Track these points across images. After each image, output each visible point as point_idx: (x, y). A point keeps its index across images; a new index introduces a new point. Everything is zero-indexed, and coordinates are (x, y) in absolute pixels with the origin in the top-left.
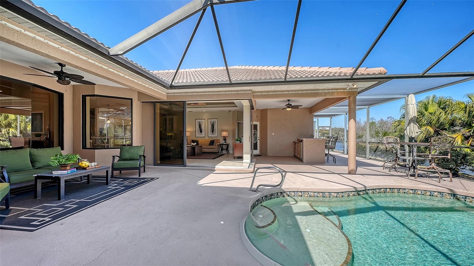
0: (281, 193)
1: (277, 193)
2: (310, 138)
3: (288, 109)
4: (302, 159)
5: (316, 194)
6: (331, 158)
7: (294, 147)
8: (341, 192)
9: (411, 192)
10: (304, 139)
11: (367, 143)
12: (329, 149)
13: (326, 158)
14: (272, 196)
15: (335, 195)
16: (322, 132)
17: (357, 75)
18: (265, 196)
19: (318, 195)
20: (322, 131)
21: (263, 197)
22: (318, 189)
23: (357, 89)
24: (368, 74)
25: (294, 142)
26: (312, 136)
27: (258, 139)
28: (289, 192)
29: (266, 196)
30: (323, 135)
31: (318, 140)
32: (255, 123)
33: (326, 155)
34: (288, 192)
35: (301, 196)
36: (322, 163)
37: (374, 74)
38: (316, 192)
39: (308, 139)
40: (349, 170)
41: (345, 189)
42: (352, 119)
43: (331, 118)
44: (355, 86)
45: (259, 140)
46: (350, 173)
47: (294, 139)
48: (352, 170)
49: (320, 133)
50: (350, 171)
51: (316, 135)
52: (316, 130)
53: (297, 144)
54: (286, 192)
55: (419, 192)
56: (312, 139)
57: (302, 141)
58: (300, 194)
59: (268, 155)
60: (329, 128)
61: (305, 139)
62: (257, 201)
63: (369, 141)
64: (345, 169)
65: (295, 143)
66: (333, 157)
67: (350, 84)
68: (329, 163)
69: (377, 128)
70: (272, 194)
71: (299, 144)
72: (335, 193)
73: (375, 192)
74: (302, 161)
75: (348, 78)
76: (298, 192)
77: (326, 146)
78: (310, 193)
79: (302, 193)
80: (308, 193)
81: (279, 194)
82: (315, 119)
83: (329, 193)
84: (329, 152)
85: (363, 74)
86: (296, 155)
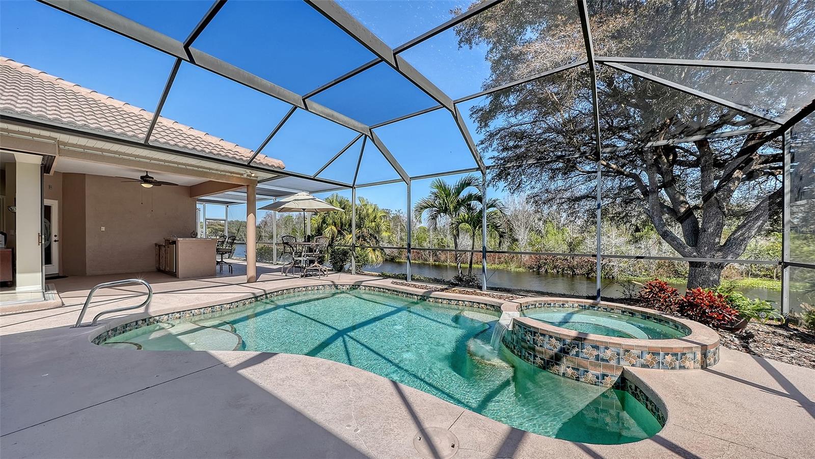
0: (142, 320)
1: (137, 322)
2: (189, 237)
3: (144, 185)
4: (176, 272)
5: (202, 311)
6: (225, 267)
7: (157, 255)
8: (236, 302)
9: (304, 289)
10: (179, 239)
11: (274, 244)
12: (222, 254)
13: (218, 267)
14: (127, 327)
15: (228, 306)
16: (213, 228)
17: (255, 162)
18: (112, 330)
19: (205, 312)
20: (212, 225)
21: (109, 331)
22: (204, 304)
23: (257, 177)
24: (267, 165)
25: (156, 245)
26: (194, 235)
27: (54, 238)
28: (159, 316)
29: (115, 330)
30: (215, 232)
31: (205, 241)
32: (47, 202)
33: (218, 263)
34: (157, 316)
35: (180, 318)
36: (212, 275)
37: (273, 166)
38: (202, 308)
39: (187, 239)
40: (248, 278)
41: (240, 297)
42: (252, 214)
43: (228, 206)
44: (253, 175)
45: (55, 241)
46: (248, 282)
47: (160, 239)
48: (252, 277)
49: (210, 229)
50: (250, 279)
51: (202, 232)
52: (201, 222)
53: (163, 249)
54: (153, 317)
55: (310, 289)
56: (194, 239)
57: (174, 242)
58: (178, 315)
59: (88, 273)
60: (224, 222)
61: (182, 239)
62: (97, 338)
63: (276, 242)
64: (244, 278)
65: (160, 246)
66: (229, 265)
67: (248, 171)
68: (222, 274)
69: (294, 225)
70: (126, 325)
71: (168, 247)
72: (228, 304)
73: (273, 296)
74: (176, 276)
75: (244, 163)
76: (174, 313)
77: (217, 249)
78: (193, 311)
79: (180, 314)
80: (190, 312)
81: (140, 323)
82: (199, 206)
83: (220, 306)
84: (222, 260)
85: (261, 163)
86: (162, 268)
